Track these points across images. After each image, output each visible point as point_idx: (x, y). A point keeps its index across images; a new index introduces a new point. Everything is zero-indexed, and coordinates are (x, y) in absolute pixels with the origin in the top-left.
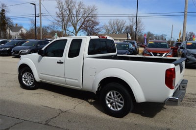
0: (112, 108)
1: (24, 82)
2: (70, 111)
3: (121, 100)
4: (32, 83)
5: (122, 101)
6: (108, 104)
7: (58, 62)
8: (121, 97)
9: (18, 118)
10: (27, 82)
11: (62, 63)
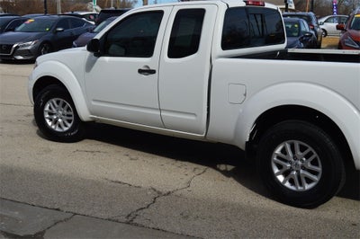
0: (287, 184)
1: (50, 123)
2: (178, 193)
3: (314, 163)
4: (69, 125)
5: (317, 165)
6: (278, 174)
7: (141, 71)
8: (315, 155)
9: (57, 210)
10: (55, 122)
11: (153, 72)
